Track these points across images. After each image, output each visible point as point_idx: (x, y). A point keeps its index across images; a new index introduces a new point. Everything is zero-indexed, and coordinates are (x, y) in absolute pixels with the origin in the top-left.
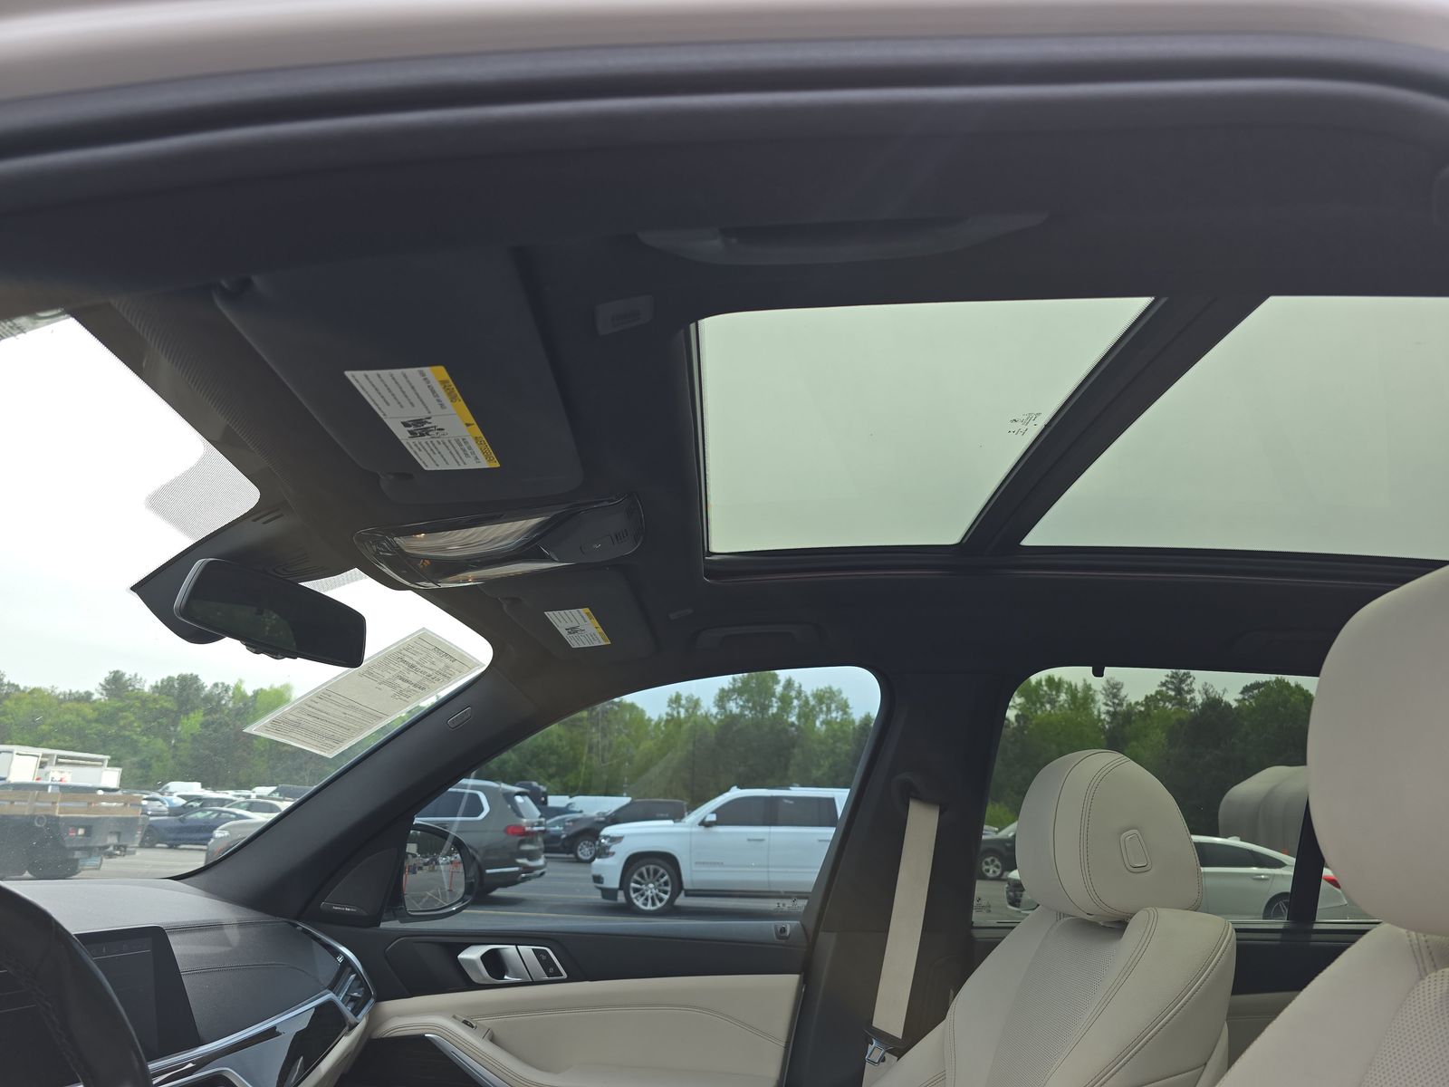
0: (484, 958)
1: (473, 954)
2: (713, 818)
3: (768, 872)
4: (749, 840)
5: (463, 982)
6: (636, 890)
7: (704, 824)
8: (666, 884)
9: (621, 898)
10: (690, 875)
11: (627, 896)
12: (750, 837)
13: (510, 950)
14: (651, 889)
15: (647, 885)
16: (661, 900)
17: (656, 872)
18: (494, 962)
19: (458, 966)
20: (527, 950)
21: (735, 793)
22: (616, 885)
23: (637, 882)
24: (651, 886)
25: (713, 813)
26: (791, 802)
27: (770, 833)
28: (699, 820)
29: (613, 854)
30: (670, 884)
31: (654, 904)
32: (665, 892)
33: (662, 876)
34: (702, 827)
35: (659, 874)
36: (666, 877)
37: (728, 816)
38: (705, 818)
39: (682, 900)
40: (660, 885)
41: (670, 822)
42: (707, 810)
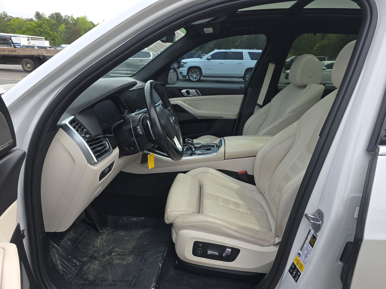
0: (186, 92)
1: (184, 91)
2: (210, 57)
3: (224, 71)
4: (220, 63)
5: (182, 95)
6: (191, 76)
7: (208, 59)
8: (198, 74)
9: (187, 77)
10: (204, 72)
11: (189, 77)
12: (220, 62)
13: (190, 90)
14: (194, 76)
15: (193, 74)
16: (197, 78)
17: (196, 71)
18: (188, 92)
19: (181, 93)
21: (216, 51)
22: (186, 74)
23: (191, 74)
24: (195, 75)
25: (210, 56)
26: (231, 53)
27: (225, 62)
28: (207, 58)
29: (185, 67)
30: (199, 74)
31: (195, 79)
32: (198, 76)
33: (197, 72)
34: (207, 60)
35: (196, 72)
36: (198, 73)
37: (214, 57)
38: (208, 58)
39: (202, 78)
40: (197, 75)
41: (199, 59)
42: (209, 55)
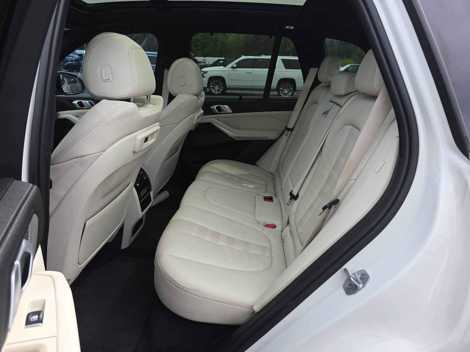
0: (77, 103)
1: (75, 102)
2: (235, 66)
3: (253, 81)
4: (247, 73)
5: (74, 108)
6: (212, 88)
7: (233, 67)
9: (208, 90)
10: (229, 83)
11: (210, 89)
12: (247, 72)
14: (217, 88)
15: (215, 86)
16: (220, 91)
18: (80, 104)
19: (73, 105)
20: (87, 101)
21: (243, 57)
22: (206, 86)
23: (212, 85)
25: (235, 64)
26: (261, 61)
27: (253, 71)
28: (231, 67)
29: (205, 77)
30: (222, 86)
31: (218, 92)
32: (221, 89)
34: (232, 69)
35: (219, 83)
36: (221, 84)
37: (240, 65)
38: (233, 65)
39: (227, 91)
40: (220, 86)
41: (223, 67)
